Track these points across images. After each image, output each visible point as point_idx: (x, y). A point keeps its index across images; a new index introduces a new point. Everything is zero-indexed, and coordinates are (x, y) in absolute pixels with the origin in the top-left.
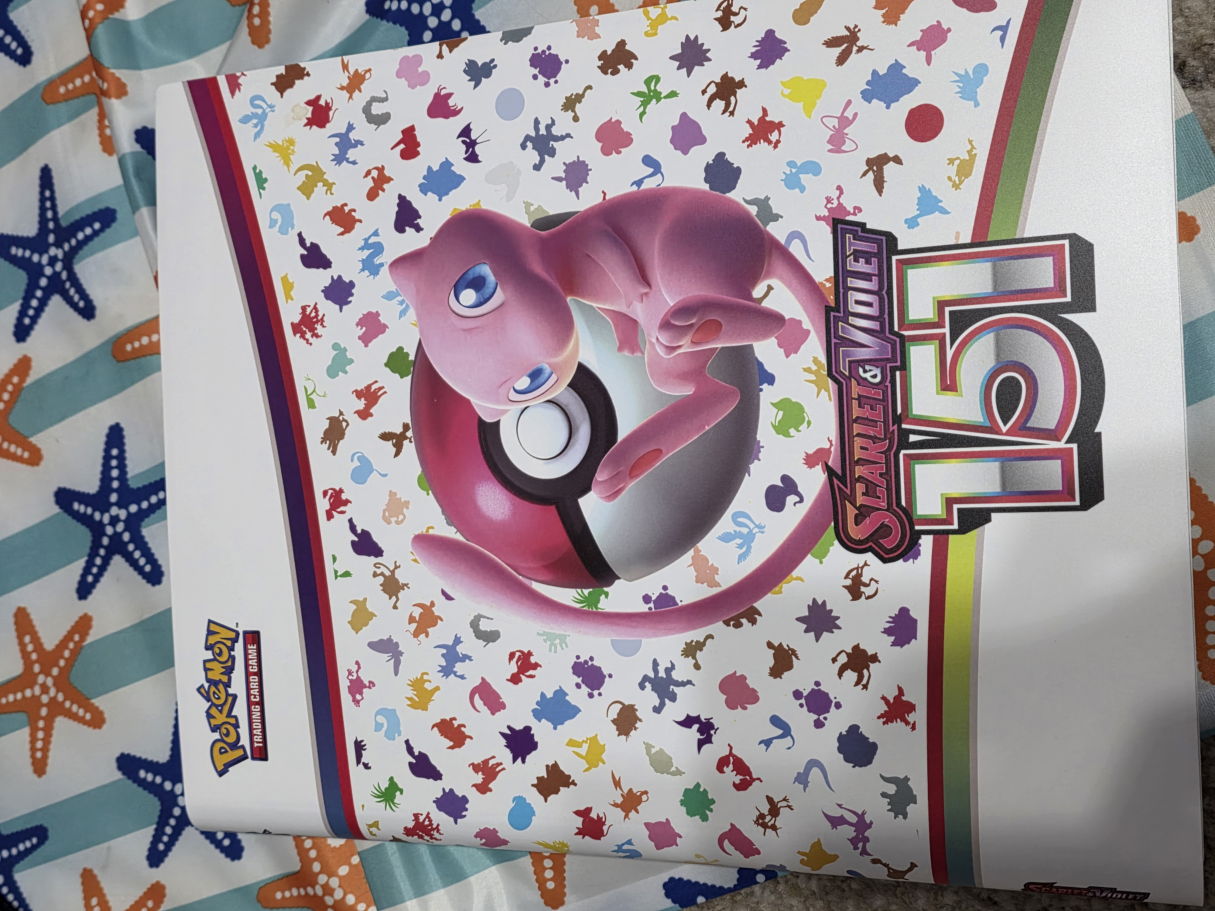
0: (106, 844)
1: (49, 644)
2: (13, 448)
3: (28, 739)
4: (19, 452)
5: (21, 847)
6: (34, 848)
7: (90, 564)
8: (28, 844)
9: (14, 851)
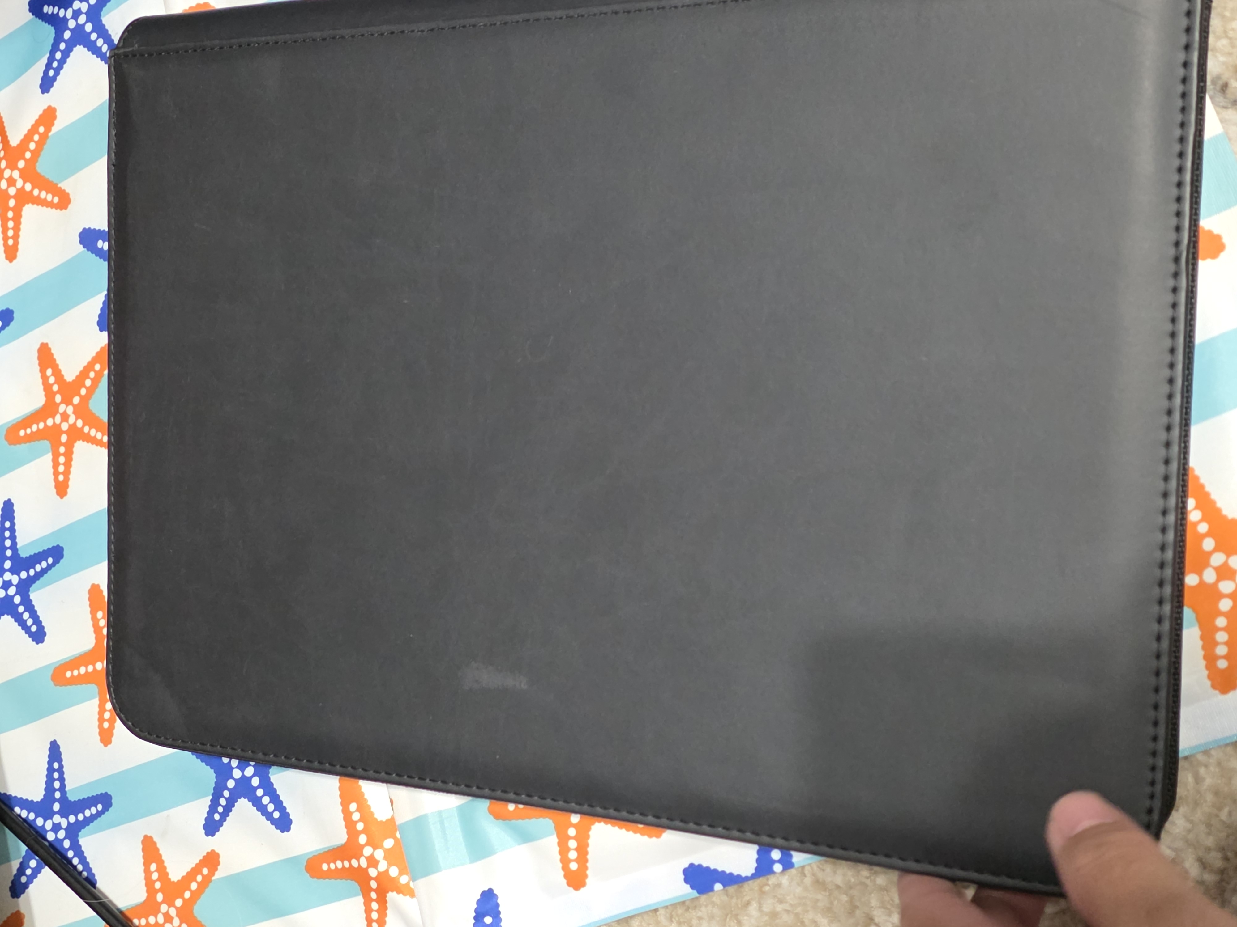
0: (166, 813)
3: (97, 709)
5: (88, 813)
6: (99, 814)
8: (94, 810)
9: (81, 817)
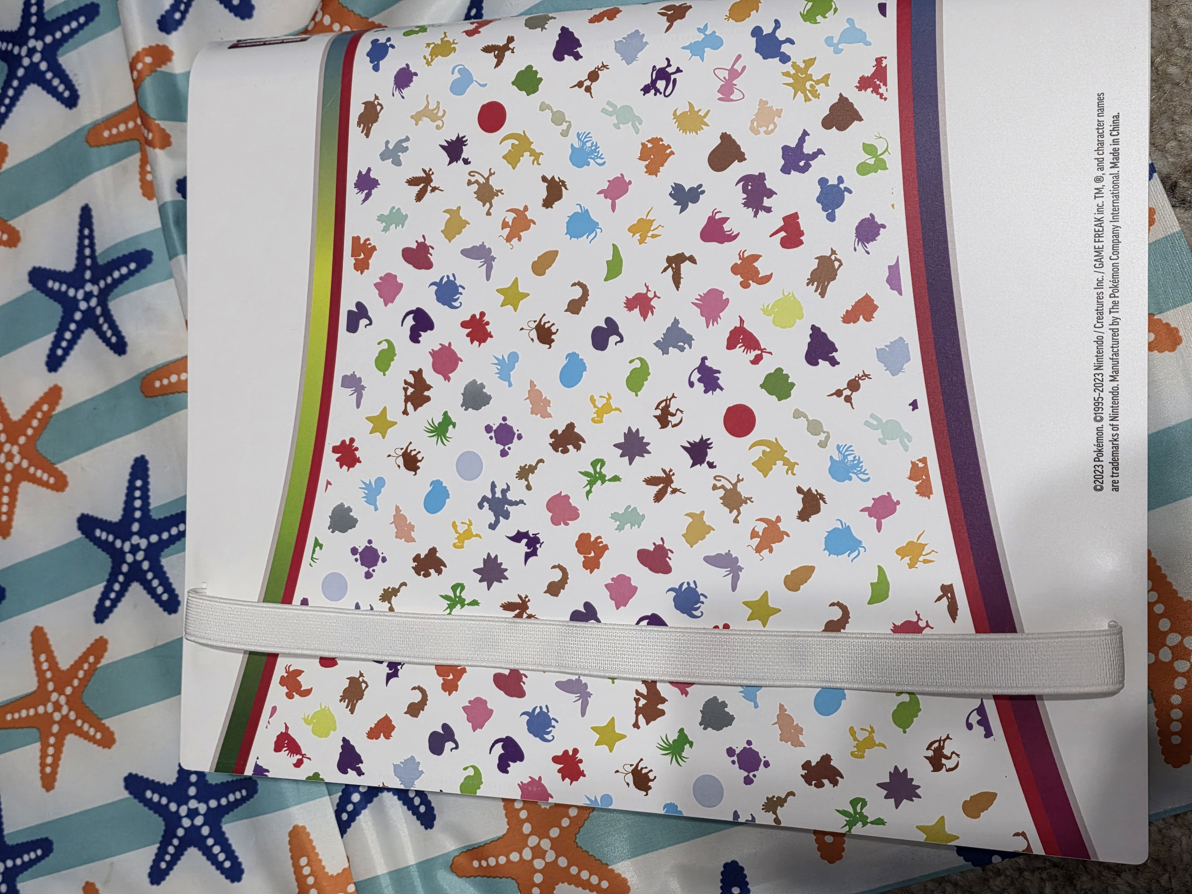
0: (108, 860)
1: (64, 664)
2: (39, 473)
3: (39, 754)
4: (45, 477)
5: (26, 858)
6: (38, 859)
7: (108, 589)
8: (33, 855)
9: (19, 862)
